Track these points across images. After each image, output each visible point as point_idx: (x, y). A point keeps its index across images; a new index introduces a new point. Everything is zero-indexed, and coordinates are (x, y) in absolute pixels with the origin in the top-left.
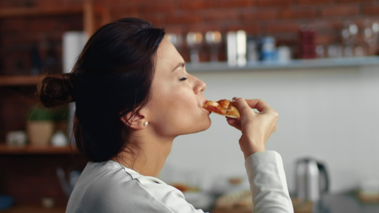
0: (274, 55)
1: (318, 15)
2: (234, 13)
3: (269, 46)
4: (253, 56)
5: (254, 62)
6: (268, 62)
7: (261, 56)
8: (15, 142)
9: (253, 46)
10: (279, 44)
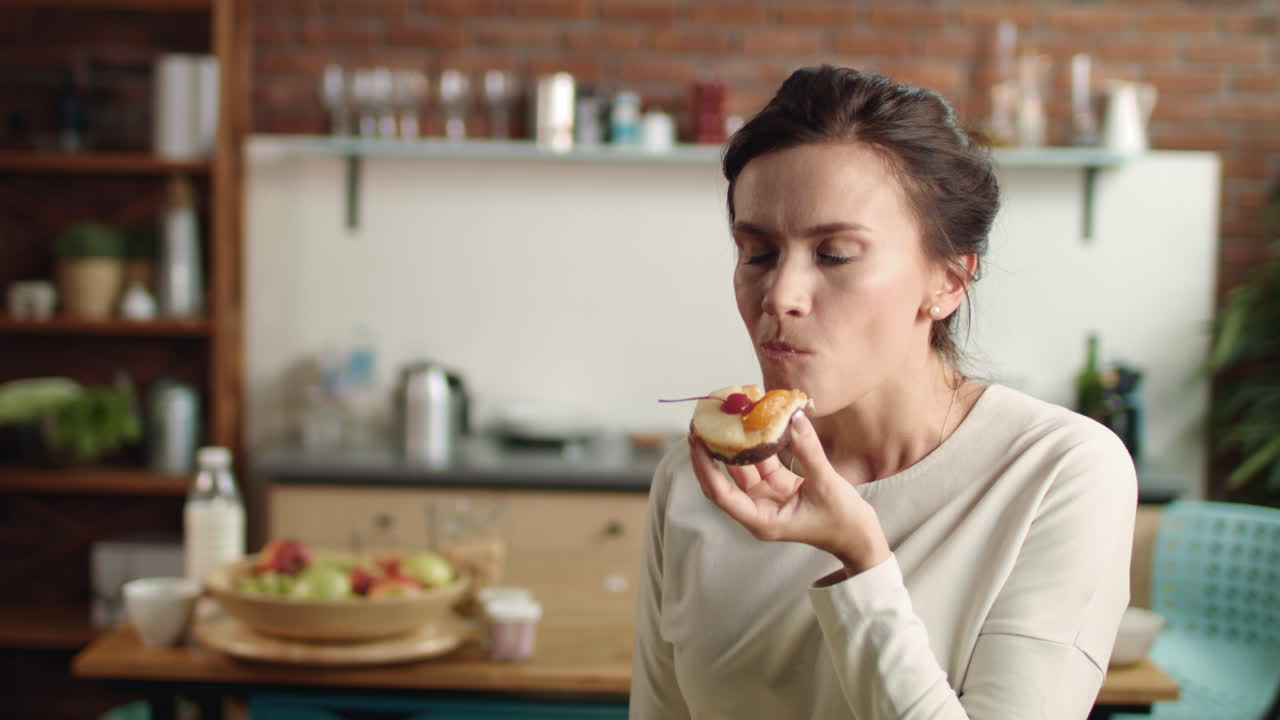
0: (635, 133)
1: (734, 48)
2: (548, 29)
3: (625, 111)
4: (591, 131)
5: (591, 146)
6: (623, 148)
7: (608, 133)
8: (30, 306)
9: (590, 108)
10: (646, 108)
